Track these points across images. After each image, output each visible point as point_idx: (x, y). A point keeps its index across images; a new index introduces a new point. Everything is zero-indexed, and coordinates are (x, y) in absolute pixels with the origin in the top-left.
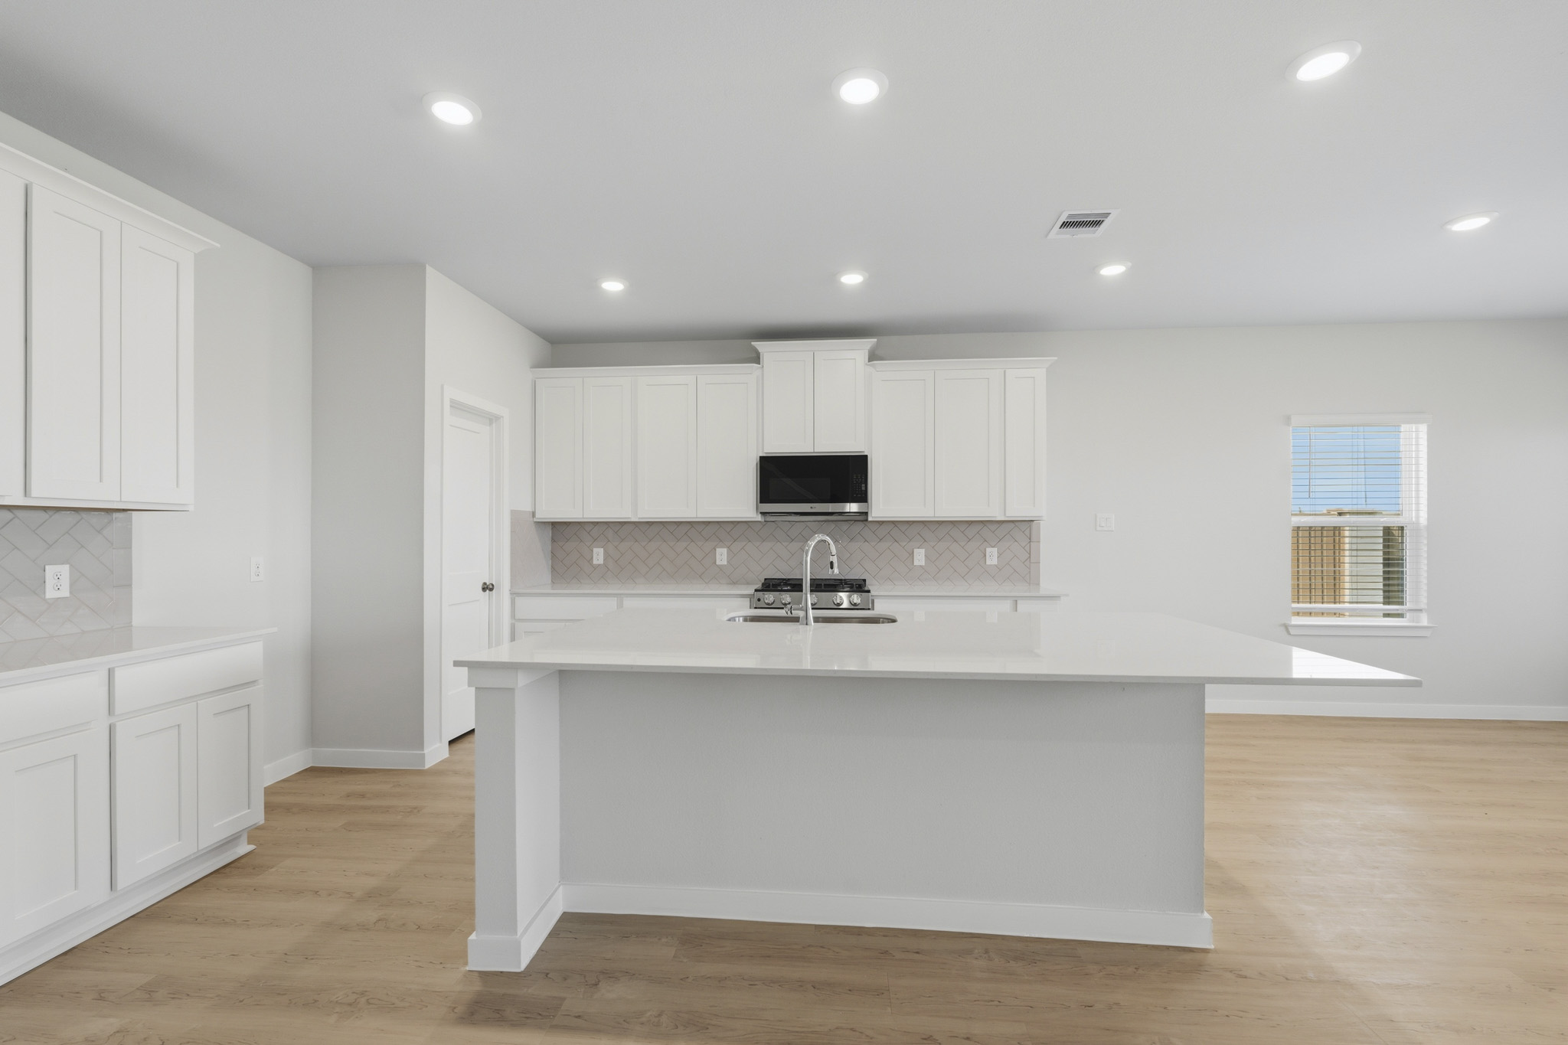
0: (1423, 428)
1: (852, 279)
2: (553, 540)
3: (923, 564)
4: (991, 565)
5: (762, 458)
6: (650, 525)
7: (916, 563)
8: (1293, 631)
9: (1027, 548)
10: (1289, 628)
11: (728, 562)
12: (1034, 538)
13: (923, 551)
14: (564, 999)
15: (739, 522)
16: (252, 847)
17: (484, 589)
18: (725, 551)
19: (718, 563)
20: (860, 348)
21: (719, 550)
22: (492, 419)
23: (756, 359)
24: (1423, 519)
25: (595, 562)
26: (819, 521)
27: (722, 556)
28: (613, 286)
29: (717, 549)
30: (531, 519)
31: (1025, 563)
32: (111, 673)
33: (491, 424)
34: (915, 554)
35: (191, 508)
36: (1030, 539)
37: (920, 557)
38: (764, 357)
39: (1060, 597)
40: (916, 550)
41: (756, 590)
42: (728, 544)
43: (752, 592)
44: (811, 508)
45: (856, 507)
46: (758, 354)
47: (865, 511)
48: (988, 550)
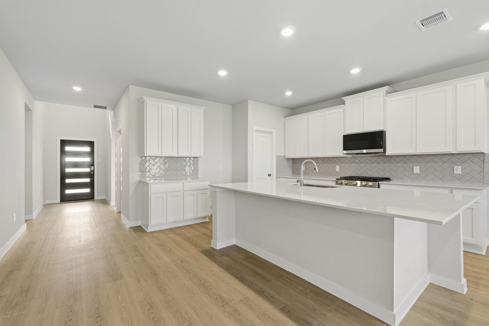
1: (355, 71)
2: (293, 163)
4: (457, 174)
5: (344, 136)
7: (414, 172)
9: (482, 166)
11: (339, 170)
12: (486, 162)
13: (418, 167)
14: (216, 255)
16: (209, 220)
17: (269, 175)
20: (382, 91)
22: (271, 133)
23: (343, 103)
28: (289, 93)
29: (336, 166)
30: (284, 158)
31: (481, 174)
32: (183, 183)
33: (271, 134)
35: (203, 157)
36: (484, 162)
37: (417, 170)
38: (346, 102)
39: (482, 189)
40: (414, 167)
41: (336, 179)
42: (340, 164)
43: (336, 180)
44: (361, 151)
45: (382, 150)
46: (344, 101)
47: (385, 152)
48: (456, 167)
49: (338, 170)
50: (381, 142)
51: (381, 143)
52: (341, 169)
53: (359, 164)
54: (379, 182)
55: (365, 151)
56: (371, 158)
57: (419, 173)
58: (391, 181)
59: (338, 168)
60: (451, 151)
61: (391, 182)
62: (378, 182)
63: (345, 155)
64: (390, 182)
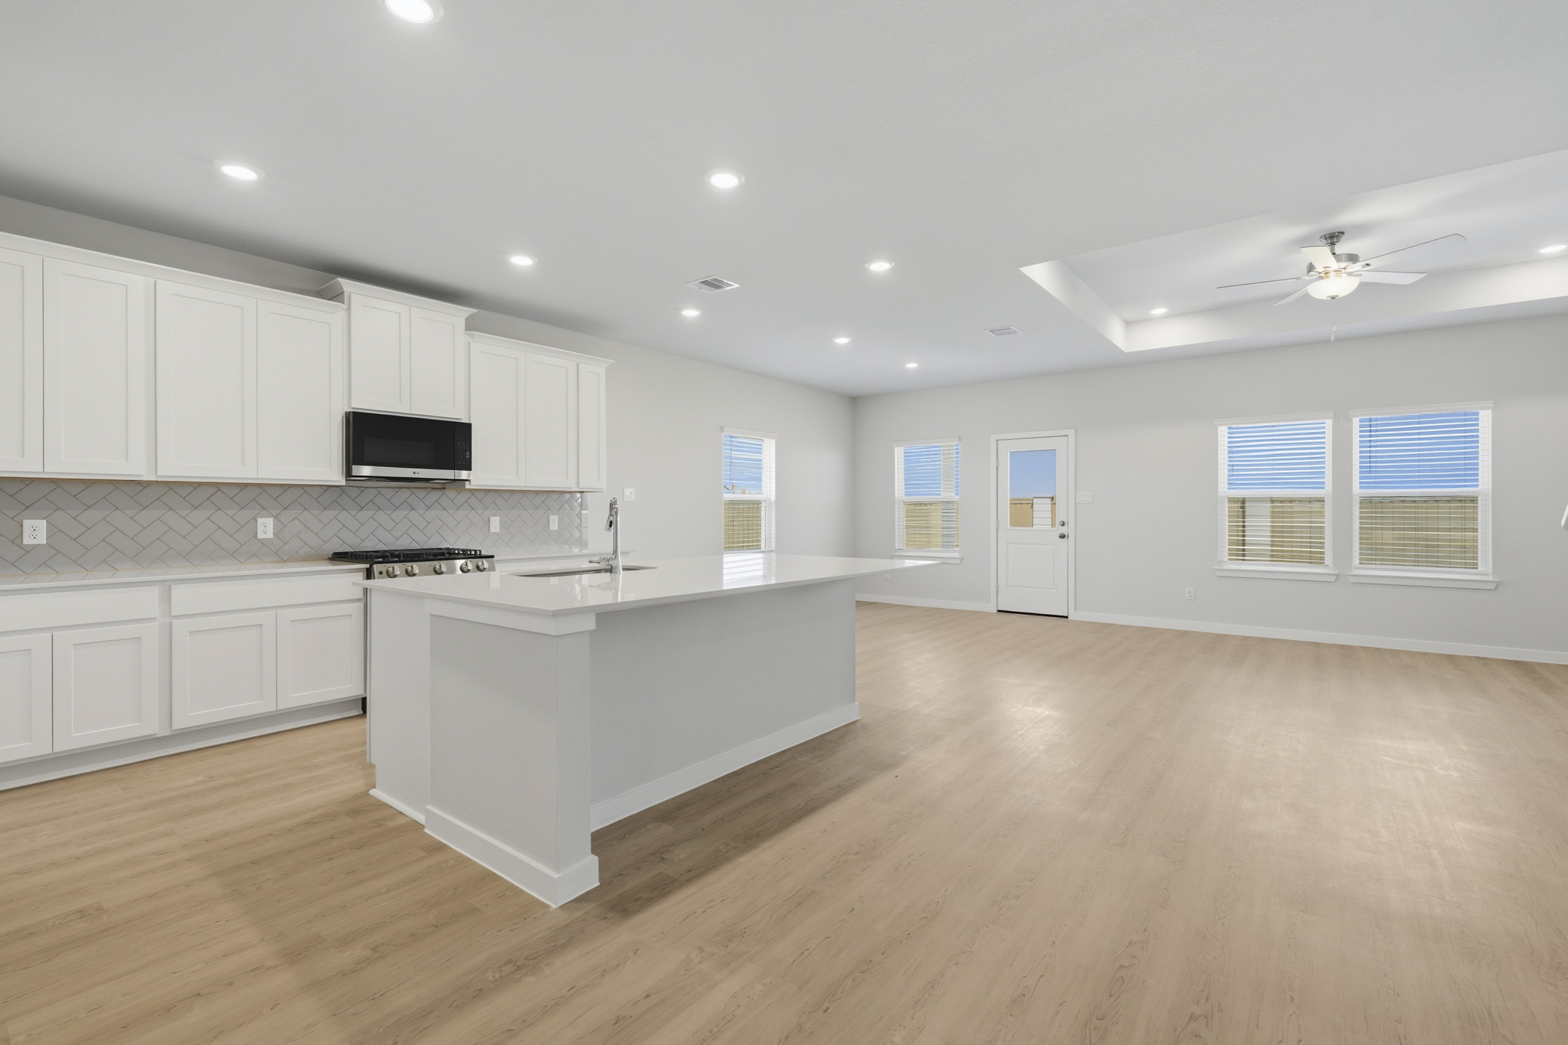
0: (773, 441)
3: (498, 531)
4: (554, 531)
7: (493, 530)
9: (580, 515)
11: (275, 535)
12: (584, 507)
13: (497, 519)
15: (291, 486)
18: (270, 521)
19: (260, 536)
20: (458, 314)
21: (260, 521)
24: (773, 498)
27: (266, 527)
29: (258, 519)
31: (578, 528)
34: (491, 520)
36: (581, 507)
37: (495, 524)
38: (353, 301)
40: (492, 518)
42: (275, 513)
44: (414, 473)
48: (551, 517)
49: (270, 535)
50: (468, 453)
51: (468, 457)
52: (279, 528)
53: (316, 512)
56: (391, 492)
60: (573, 487)
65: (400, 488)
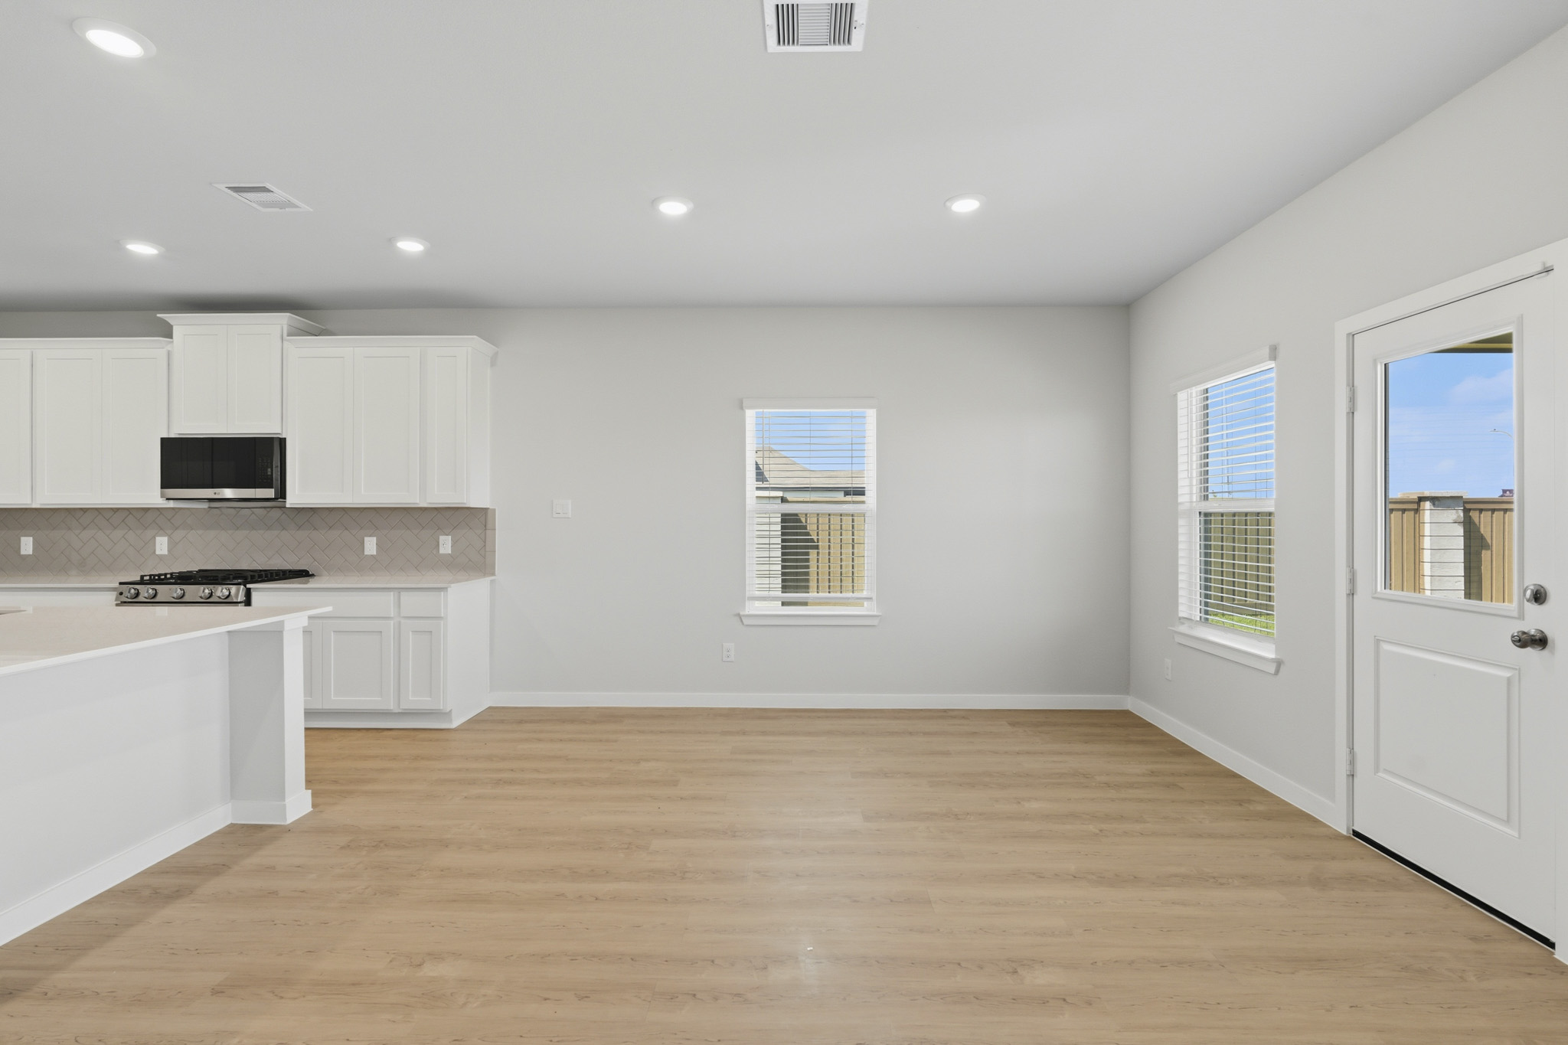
0: (874, 413)
4: (446, 554)
5: (163, 440)
6: (85, 512)
7: (367, 552)
8: (746, 621)
9: (482, 536)
10: (743, 618)
11: (168, 551)
12: (489, 526)
13: (374, 540)
18: (165, 540)
19: (158, 553)
20: (276, 323)
21: (158, 539)
23: (167, 332)
24: (873, 506)
25: (23, 552)
26: (265, 508)
31: (481, 552)
34: (365, 541)
36: (485, 526)
37: (371, 546)
38: (177, 331)
39: (447, 588)
40: (366, 539)
41: (121, 583)
42: (169, 532)
43: (117, 585)
44: (215, 493)
45: (270, 493)
46: (171, 327)
47: (282, 494)
48: (442, 538)
49: (165, 551)
50: (269, 470)
51: (269, 473)
52: (172, 546)
53: (200, 532)
54: (248, 586)
55: (228, 493)
57: (375, 553)
58: (310, 580)
59: (162, 545)
60: (418, 502)
61: (312, 583)
62: (245, 586)
63: (171, 504)
64: (306, 583)
65: (272, 508)
